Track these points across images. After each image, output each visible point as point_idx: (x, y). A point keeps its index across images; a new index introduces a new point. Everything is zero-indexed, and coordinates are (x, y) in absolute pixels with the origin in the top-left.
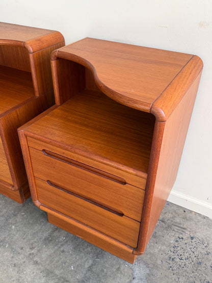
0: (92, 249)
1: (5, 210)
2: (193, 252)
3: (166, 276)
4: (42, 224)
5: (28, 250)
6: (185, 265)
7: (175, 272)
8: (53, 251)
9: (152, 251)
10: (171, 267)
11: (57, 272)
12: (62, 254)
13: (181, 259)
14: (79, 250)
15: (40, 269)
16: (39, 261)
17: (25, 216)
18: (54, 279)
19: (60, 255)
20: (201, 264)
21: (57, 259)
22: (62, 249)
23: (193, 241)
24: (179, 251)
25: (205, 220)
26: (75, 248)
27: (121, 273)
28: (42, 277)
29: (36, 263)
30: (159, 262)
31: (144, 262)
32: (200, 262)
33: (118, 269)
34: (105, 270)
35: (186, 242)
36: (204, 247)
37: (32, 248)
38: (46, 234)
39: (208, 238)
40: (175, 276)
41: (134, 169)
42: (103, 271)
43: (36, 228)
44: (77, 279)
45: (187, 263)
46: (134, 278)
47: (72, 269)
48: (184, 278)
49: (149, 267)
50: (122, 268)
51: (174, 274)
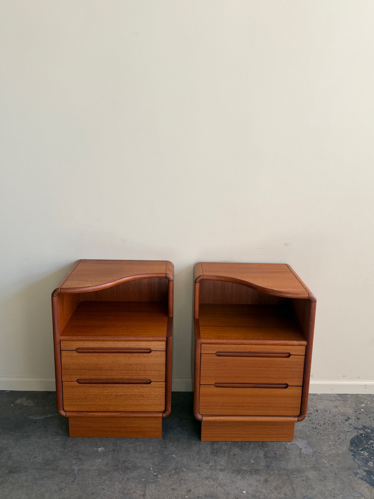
0: (255, 444)
1: (151, 448)
2: (325, 419)
3: (319, 439)
4: (197, 444)
5: (205, 465)
6: (326, 428)
7: (323, 434)
8: (226, 458)
9: (298, 429)
10: (318, 433)
11: (244, 468)
12: (235, 456)
13: (321, 426)
14: (246, 449)
15: (229, 472)
16: (223, 468)
17: (175, 445)
18: (246, 473)
19: (234, 458)
20: (335, 423)
21: (235, 461)
22: (232, 453)
23: (319, 412)
24: (315, 422)
25: (316, 397)
26: (241, 449)
27: (289, 449)
28: (236, 476)
29: (222, 470)
30: (308, 433)
31: (298, 437)
32: (333, 423)
33: (285, 448)
34: (277, 452)
35: (315, 414)
36: (329, 413)
37: (207, 463)
38: (208, 450)
39: (327, 407)
40: (325, 437)
41: (297, 341)
42: (275, 454)
43: (195, 449)
44: (263, 466)
45: (326, 426)
46: (301, 449)
47: (253, 462)
48: (332, 436)
49: (304, 439)
50: (287, 446)
51: (323, 436)
